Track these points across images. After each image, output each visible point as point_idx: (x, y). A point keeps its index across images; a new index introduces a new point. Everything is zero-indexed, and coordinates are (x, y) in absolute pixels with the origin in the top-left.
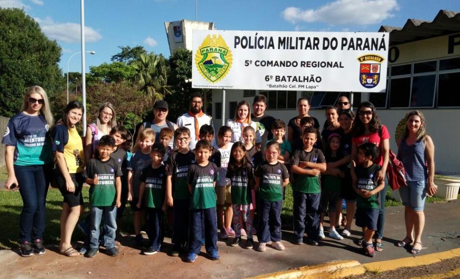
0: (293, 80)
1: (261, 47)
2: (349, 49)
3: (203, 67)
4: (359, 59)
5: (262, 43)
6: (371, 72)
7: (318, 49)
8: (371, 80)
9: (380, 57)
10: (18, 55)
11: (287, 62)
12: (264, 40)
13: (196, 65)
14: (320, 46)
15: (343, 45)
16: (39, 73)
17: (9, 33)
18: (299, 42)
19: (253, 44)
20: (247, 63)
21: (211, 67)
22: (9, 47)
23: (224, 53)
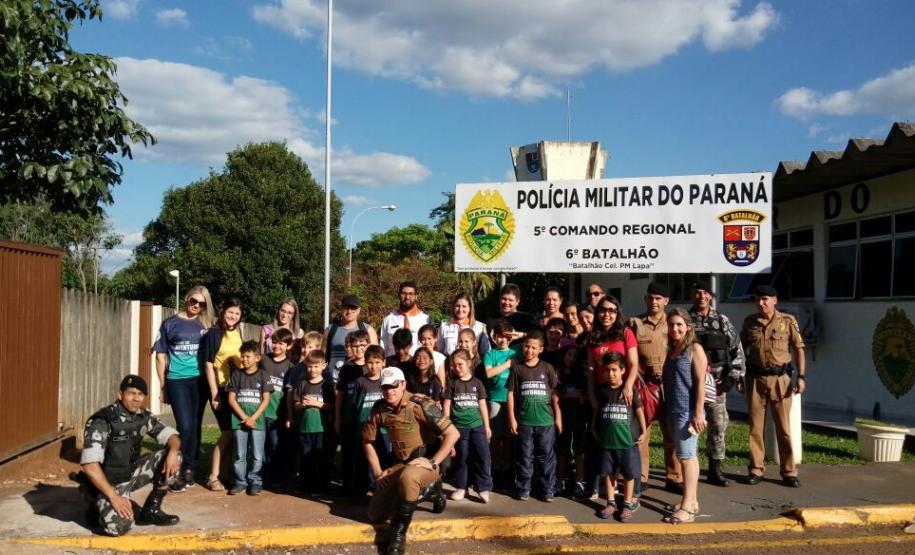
0: (612, 256)
1: (558, 206)
2: (702, 202)
3: (471, 239)
4: (722, 219)
5: (560, 198)
6: (744, 239)
7: (650, 204)
8: (744, 253)
9: (757, 214)
10: (273, 218)
11: (601, 227)
12: (563, 195)
13: (460, 237)
14: (655, 199)
15: (693, 197)
16: (305, 246)
17: (261, 183)
18: (619, 194)
19: (546, 201)
20: (538, 231)
21: (483, 239)
22: (260, 206)
23: (502, 217)
